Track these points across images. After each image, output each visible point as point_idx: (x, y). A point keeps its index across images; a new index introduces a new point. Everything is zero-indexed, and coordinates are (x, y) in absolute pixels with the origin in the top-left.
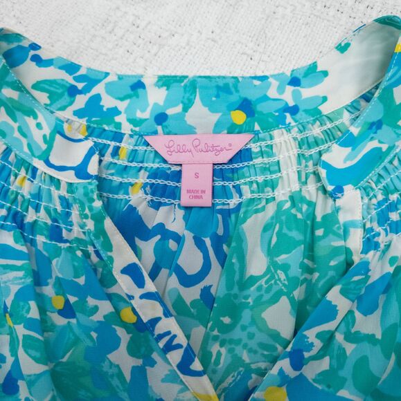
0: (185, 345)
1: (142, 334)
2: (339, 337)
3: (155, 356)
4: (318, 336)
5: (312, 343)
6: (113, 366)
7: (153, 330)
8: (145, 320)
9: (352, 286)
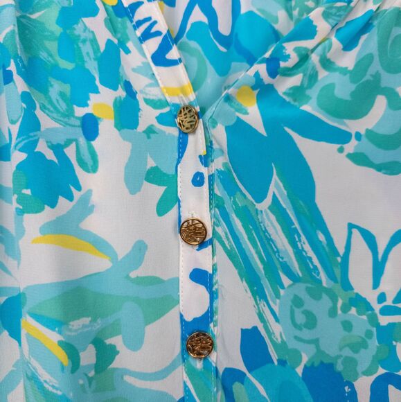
0: (164, 32)
1: (120, 19)
2: (315, 58)
3: (130, 45)
4: (296, 50)
5: (289, 55)
6: (87, 31)
7: (133, 16)
8: (126, 5)
9: (334, 11)
